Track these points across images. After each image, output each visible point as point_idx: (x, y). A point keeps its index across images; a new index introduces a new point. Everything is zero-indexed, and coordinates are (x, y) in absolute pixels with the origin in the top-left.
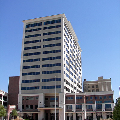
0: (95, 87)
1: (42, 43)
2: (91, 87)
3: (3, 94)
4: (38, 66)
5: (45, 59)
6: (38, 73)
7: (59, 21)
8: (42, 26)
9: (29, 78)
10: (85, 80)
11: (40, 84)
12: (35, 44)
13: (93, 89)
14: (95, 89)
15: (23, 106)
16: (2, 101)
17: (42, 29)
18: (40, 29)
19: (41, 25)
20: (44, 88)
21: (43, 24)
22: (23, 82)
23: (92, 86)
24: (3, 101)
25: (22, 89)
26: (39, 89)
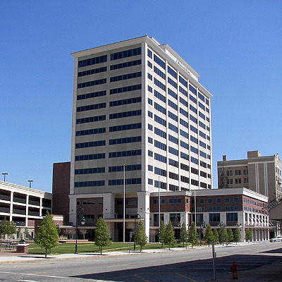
0: (242, 172)
1: (109, 98)
2: (234, 173)
3: (42, 197)
4: (102, 143)
5: (113, 129)
6: (102, 156)
7: (138, 51)
8: (108, 64)
9: (86, 164)
10: (224, 157)
11: (106, 176)
12: (96, 101)
13: (238, 177)
14: (242, 177)
15: (78, 217)
16: (39, 209)
17: (108, 69)
18: (104, 69)
19: (106, 61)
20: (112, 183)
21: (109, 58)
22: (77, 172)
23: (236, 171)
24: (43, 208)
25: (77, 185)
26: (104, 185)
